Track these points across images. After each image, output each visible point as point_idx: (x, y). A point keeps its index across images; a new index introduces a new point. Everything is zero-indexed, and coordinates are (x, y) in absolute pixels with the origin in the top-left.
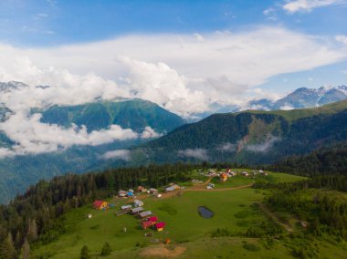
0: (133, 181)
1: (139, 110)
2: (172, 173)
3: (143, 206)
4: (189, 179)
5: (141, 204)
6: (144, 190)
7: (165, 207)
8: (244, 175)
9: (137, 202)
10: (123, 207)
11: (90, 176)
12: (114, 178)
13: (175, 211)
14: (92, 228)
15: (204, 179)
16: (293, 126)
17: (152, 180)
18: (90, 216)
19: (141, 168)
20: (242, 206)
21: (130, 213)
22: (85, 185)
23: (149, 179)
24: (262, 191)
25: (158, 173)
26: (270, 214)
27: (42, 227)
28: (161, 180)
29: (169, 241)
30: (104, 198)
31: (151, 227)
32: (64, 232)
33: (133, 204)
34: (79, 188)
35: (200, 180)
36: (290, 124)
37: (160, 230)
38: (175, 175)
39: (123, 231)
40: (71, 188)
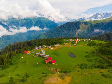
0: (41, 43)
1: (43, 21)
2: (56, 41)
3: (45, 53)
4: (62, 42)
5: (44, 52)
6: (45, 46)
7: (55, 53)
8: (83, 41)
9: (43, 51)
10: (37, 53)
11: (25, 42)
12: (34, 42)
13: (59, 55)
14: (23, 63)
15: (69, 42)
16: (94, 26)
17: (48, 43)
18: (22, 57)
19: (44, 39)
20: (87, 52)
21: (40, 56)
22: (24, 45)
23: (47, 43)
24: (93, 47)
25: (50, 41)
26: (102, 56)
27: (3, 62)
28: (52, 43)
29: (58, 70)
30: (29, 50)
31: (49, 62)
32: (11, 64)
33: (41, 52)
34: (21, 46)
35: (67, 42)
36: (93, 25)
37: (53, 64)
38: (57, 41)
39: (36, 64)
40: (18, 46)
